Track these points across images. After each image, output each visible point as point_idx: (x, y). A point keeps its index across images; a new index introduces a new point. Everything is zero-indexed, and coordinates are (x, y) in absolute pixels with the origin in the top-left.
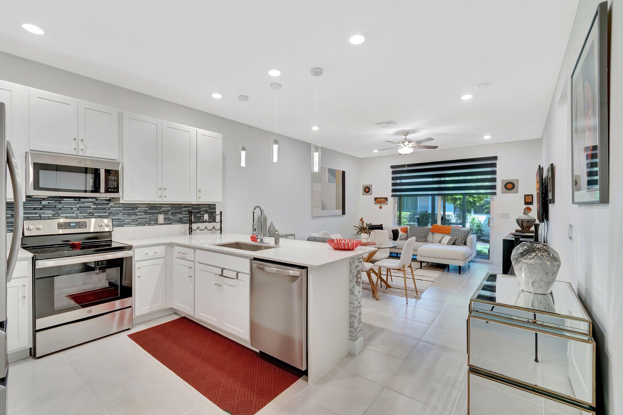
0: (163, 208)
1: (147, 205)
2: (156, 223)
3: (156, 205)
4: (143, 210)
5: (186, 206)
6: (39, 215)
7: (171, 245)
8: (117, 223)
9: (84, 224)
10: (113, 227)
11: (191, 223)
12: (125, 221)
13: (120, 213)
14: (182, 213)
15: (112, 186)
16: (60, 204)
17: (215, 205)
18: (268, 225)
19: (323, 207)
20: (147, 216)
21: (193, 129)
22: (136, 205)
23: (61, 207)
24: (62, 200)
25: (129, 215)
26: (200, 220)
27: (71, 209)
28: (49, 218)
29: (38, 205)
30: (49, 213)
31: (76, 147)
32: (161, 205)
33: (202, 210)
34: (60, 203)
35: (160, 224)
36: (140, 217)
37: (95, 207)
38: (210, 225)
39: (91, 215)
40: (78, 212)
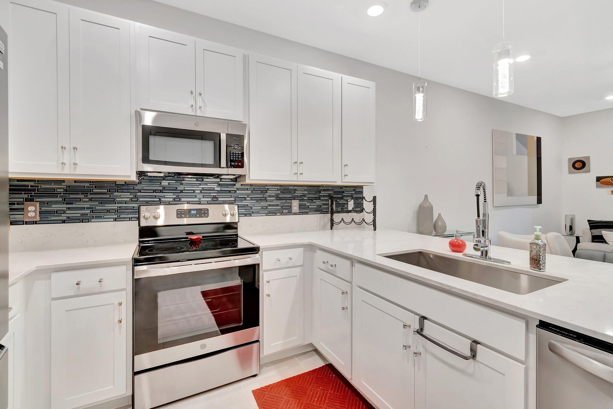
0: (298, 191)
1: (278, 188)
2: (290, 213)
3: (290, 188)
4: (274, 194)
5: (327, 188)
6: (158, 200)
7: (311, 248)
8: (244, 211)
9: (206, 212)
10: (239, 217)
11: (332, 213)
12: (253, 208)
13: (247, 197)
14: (322, 198)
15: (236, 158)
16: (181, 185)
17: (361, 187)
18: (435, 217)
19: (510, 193)
20: (278, 202)
21: (336, 76)
22: (266, 187)
23: (182, 189)
24: (183, 180)
25: (259, 200)
26: (344, 210)
27: (193, 191)
28: (170, 203)
29: (158, 185)
30: (169, 196)
31: (194, 104)
32: (295, 188)
33: (346, 195)
34: (181, 183)
35: (295, 214)
36: (270, 203)
37: (219, 189)
38: (357, 217)
39: (215, 201)
40: (201, 196)
